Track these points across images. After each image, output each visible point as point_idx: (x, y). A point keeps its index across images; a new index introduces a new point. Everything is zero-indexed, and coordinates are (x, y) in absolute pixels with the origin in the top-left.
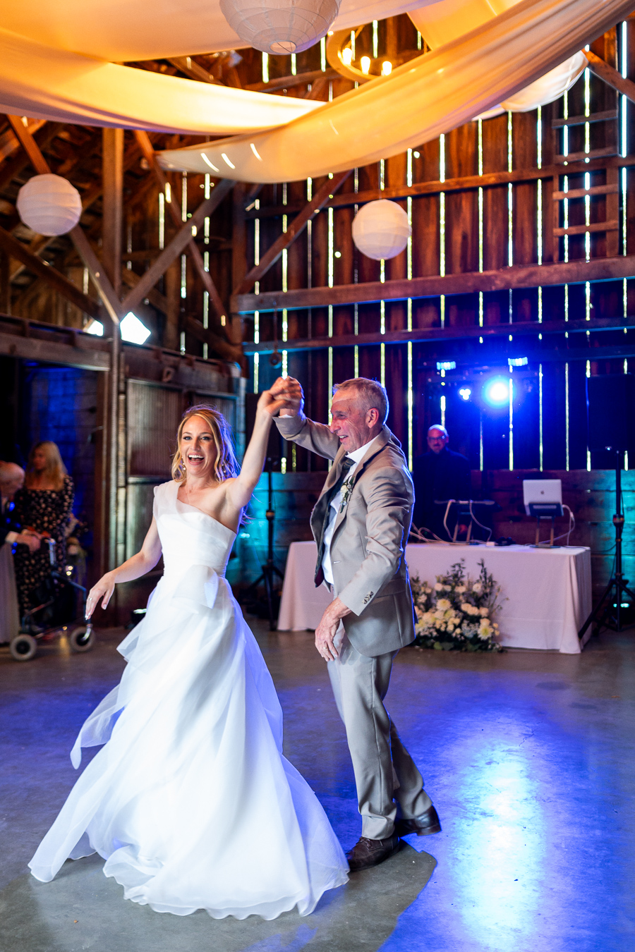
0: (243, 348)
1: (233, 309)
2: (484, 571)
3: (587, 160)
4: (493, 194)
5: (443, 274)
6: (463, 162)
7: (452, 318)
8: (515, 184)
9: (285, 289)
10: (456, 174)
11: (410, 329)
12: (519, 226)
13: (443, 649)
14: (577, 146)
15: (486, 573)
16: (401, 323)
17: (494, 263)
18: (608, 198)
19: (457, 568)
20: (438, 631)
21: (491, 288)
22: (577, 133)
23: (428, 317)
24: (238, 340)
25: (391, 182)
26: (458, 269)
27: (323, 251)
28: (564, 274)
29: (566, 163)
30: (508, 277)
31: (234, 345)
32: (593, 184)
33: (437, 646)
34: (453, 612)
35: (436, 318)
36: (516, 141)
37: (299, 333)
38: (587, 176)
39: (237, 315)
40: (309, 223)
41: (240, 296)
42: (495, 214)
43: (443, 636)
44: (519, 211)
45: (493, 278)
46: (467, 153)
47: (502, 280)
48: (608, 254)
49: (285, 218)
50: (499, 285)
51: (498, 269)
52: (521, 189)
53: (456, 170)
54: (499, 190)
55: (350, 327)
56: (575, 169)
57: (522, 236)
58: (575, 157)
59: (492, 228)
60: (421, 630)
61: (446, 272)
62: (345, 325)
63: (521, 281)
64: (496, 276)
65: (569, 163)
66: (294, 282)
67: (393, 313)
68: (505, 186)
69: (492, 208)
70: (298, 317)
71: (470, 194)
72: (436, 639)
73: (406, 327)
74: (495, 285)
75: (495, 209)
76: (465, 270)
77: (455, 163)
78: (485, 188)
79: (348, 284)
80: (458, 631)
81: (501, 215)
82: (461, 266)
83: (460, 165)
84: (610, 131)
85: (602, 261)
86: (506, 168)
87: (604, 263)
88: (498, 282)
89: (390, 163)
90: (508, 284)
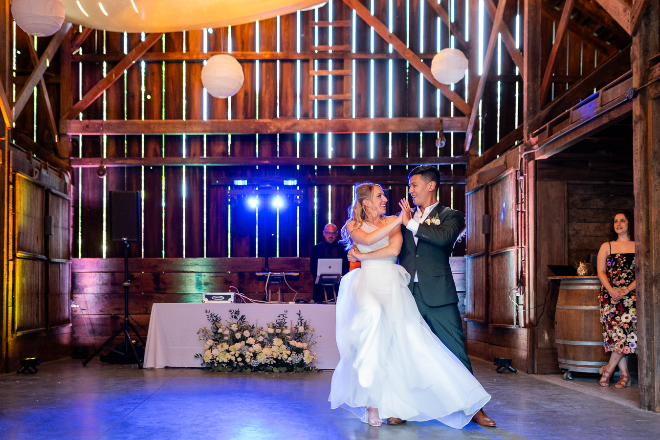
0: (70, 162)
1: (62, 131)
2: (301, 319)
3: (330, 51)
4: (266, 66)
5: (230, 118)
6: (245, 41)
7: (237, 150)
8: (282, 61)
9: (105, 119)
10: (240, 49)
11: (205, 156)
12: (284, 90)
13: (280, 372)
14: (323, 41)
15: (302, 320)
16: (198, 151)
17: (267, 114)
18: (345, 78)
19: (281, 317)
20: (276, 359)
21: (267, 132)
22: (323, 31)
23: (219, 148)
24: (66, 156)
25: (191, 48)
26: (241, 115)
27: (137, 93)
28: (317, 127)
29: (316, 51)
30: (279, 124)
31: (63, 159)
32: (334, 68)
33: (275, 369)
34: (284, 347)
35: (225, 149)
36: (283, 32)
37: (117, 152)
38: (330, 62)
39: (65, 135)
40: (126, 72)
41: (68, 121)
42: (268, 80)
43: (279, 363)
44: (284, 80)
45: (268, 124)
46: (248, 35)
47: (275, 126)
48: (344, 115)
49: (105, 64)
50: (272, 129)
51: (270, 118)
52: (286, 65)
53: (240, 46)
54: (271, 64)
55: (158, 152)
56: (324, 57)
57: (287, 98)
58: (323, 48)
59: (266, 90)
60: (262, 360)
61: (233, 117)
62: (155, 150)
63: (287, 128)
64: (271, 123)
65: (319, 52)
66: (112, 114)
67: (192, 143)
68: (274, 61)
69: (266, 76)
70: (117, 141)
71: (250, 64)
72: (274, 365)
73: (203, 154)
74: (270, 129)
75: (268, 77)
76: (246, 117)
77: (239, 41)
78: (261, 61)
79: (156, 119)
80: (290, 359)
81: (272, 82)
82: (243, 114)
83: (243, 43)
84: (347, 34)
85: (342, 120)
86: (275, 49)
87: (343, 121)
88: (272, 127)
89: (190, 34)
90: (279, 130)
